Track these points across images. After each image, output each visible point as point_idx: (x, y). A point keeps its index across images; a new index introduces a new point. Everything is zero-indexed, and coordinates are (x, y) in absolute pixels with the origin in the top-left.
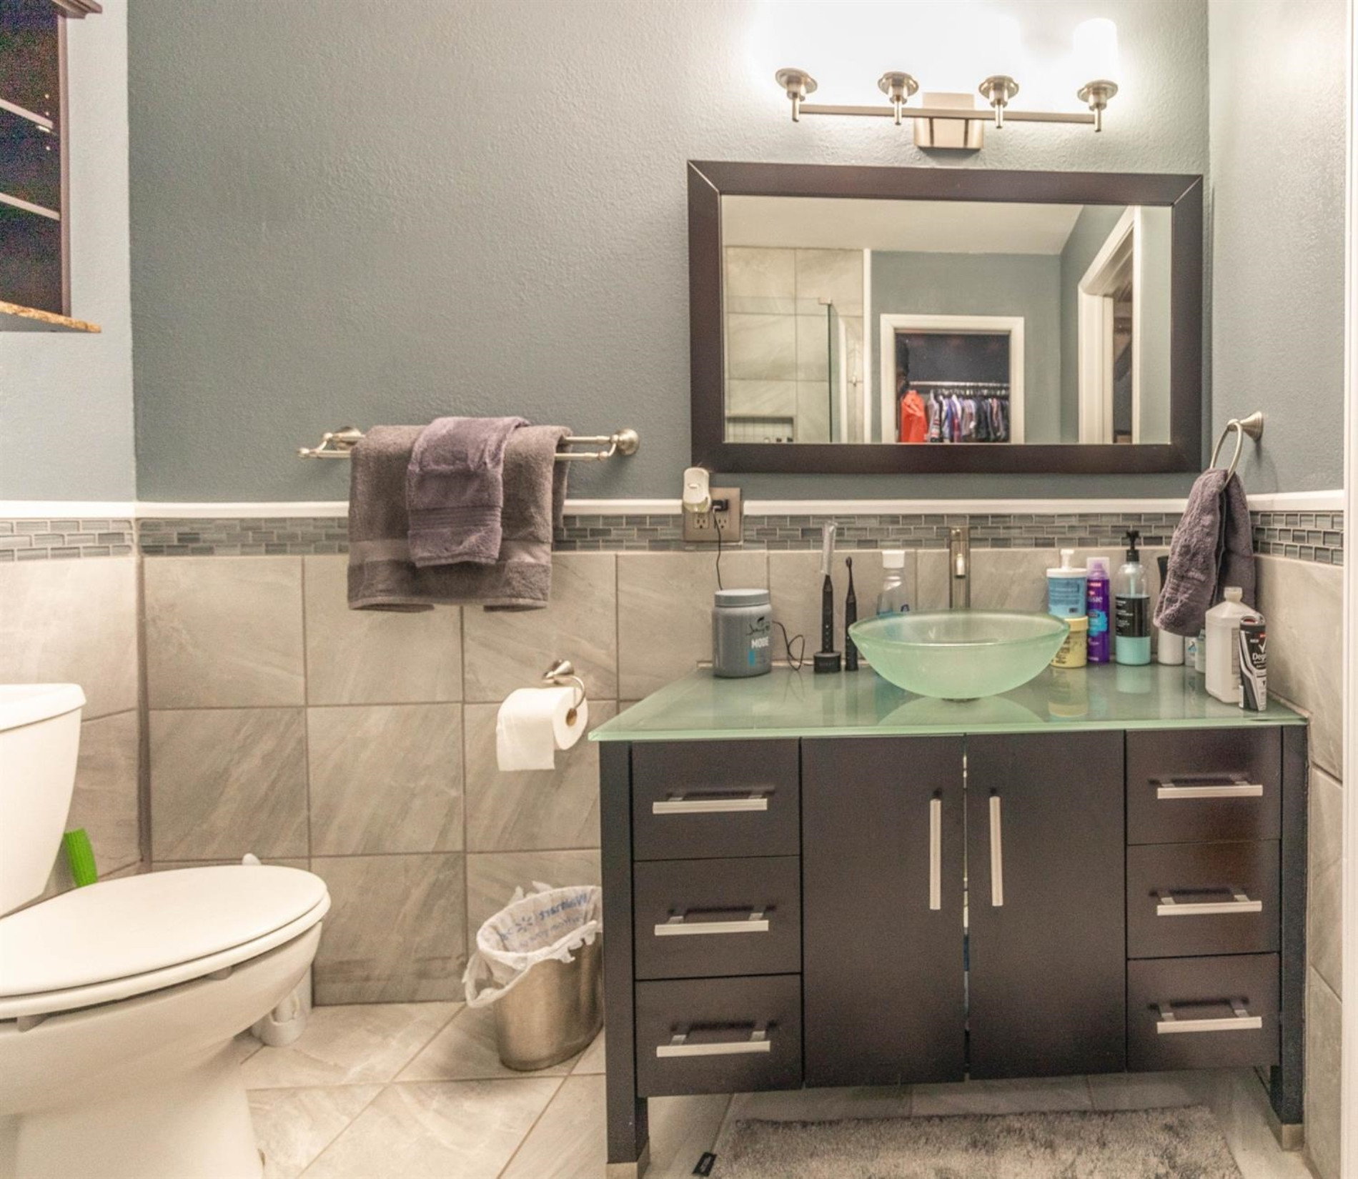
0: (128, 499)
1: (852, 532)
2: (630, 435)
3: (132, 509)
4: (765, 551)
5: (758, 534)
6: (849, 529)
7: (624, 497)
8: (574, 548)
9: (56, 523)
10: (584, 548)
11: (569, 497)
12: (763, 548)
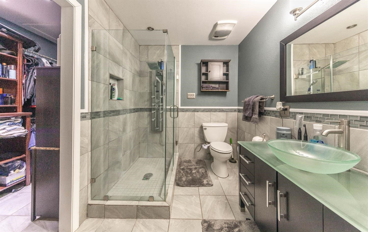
0: (237, 106)
1: (314, 118)
2: (273, 96)
3: (237, 108)
4: (293, 120)
5: (292, 116)
6: (313, 117)
7: (272, 107)
8: (266, 116)
9: (231, 109)
10: (267, 116)
11: (265, 107)
12: (293, 119)
